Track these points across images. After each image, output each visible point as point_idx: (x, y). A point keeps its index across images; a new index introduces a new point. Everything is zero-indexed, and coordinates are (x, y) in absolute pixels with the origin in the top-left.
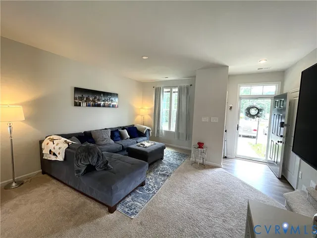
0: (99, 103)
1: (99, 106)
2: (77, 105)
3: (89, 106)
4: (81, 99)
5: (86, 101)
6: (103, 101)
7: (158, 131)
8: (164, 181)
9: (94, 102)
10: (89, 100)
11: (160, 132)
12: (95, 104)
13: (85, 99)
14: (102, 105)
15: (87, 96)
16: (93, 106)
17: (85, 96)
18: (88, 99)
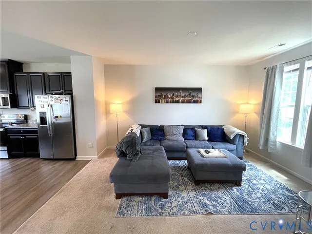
0: (177, 99)
1: (178, 102)
2: (157, 102)
3: (167, 102)
4: (160, 96)
5: (164, 99)
6: (182, 97)
7: (267, 140)
8: (195, 213)
9: (173, 98)
10: (168, 97)
11: (270, 143)
12: (173, 101)
13: (164, 97)
14: (180, 101)
15: (165, 94)
16: (171, 103)
17: (164, 94)
18: (166, 97)
